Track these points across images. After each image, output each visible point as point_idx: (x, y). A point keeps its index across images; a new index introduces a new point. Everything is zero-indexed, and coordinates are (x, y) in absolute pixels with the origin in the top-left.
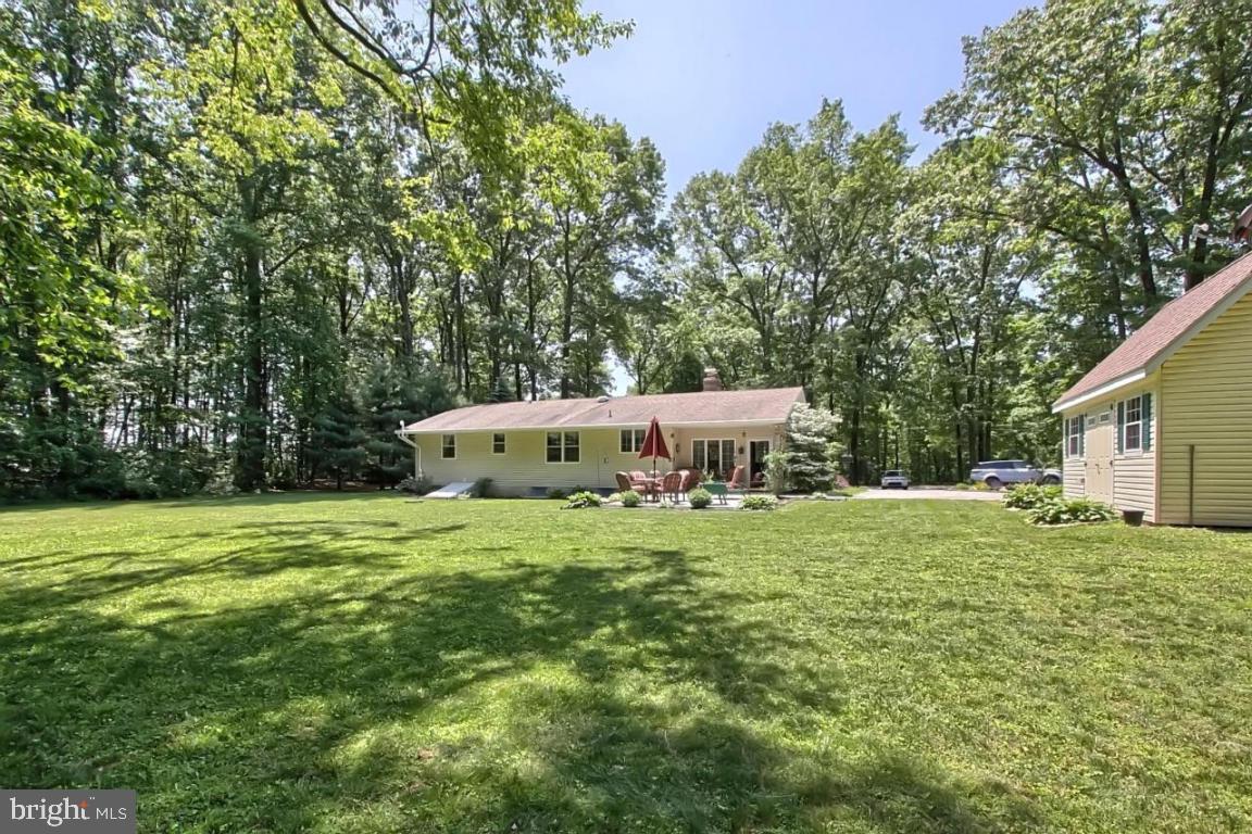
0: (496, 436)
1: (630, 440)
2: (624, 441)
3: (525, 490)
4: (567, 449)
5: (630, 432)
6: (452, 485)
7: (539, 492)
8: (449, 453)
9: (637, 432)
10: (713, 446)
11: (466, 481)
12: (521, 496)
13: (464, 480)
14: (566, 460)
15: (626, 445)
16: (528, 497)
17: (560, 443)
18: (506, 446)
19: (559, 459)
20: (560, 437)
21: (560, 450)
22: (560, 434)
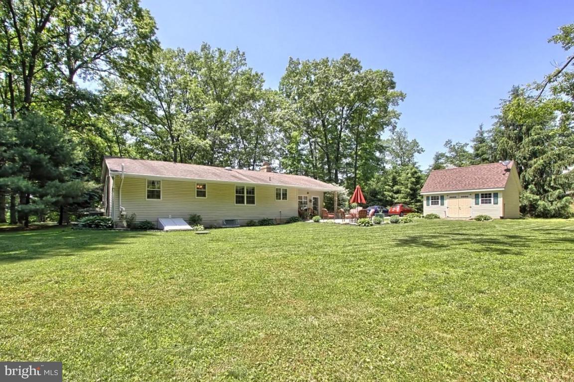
1: (280, 193)
2: (277, 194)
3: (221, 222)
4: (247, 197)
5: (280, 190)
7: (231, 223)
8: (154, 194)
9: (283, 190)
11: (172, 218)
12: (217, 226)
13: (170, 216)
14: (247, 203)
15: (278, 196)
16: (224, 226)
17: (243, 193)
18: (207, 192)
19: (243, 203)
20: (243, 189)
21: (243, 197)
22: (244, 187)
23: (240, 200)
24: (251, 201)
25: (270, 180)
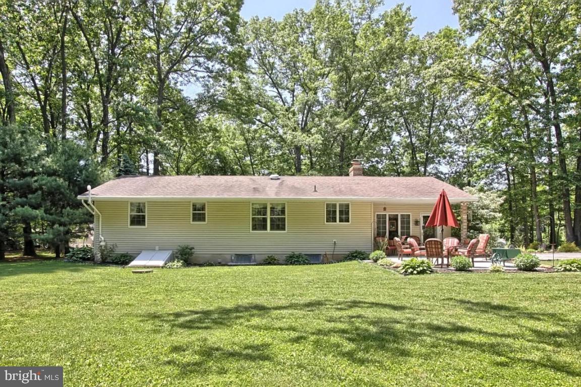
0: (194, 205)
1: (335, 212)
2: (328, 212)
3: (229, 257)
4: (272, 220)
5: (335, 205)
6: (143, 253)
7: (244, 259)
8: (138, 220)
9: (341, 205)
10: (394, 219)
11: (160, 250)
12: (223, 263)
13: (157, 248)
14: (272, 229)
15: (331, 217)
16: (232, 264)
17: (265, 214)
18: (206, 214)
19: (265, 228)
20: (265, 208)
21: (265, 220)
22: (266, 204)
23: (259, 225)
24: (279, 225)
25: (315, 191)
